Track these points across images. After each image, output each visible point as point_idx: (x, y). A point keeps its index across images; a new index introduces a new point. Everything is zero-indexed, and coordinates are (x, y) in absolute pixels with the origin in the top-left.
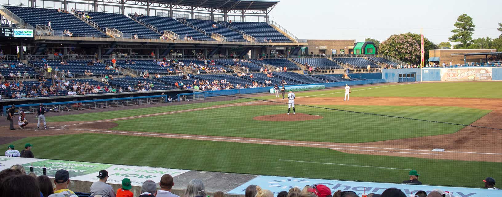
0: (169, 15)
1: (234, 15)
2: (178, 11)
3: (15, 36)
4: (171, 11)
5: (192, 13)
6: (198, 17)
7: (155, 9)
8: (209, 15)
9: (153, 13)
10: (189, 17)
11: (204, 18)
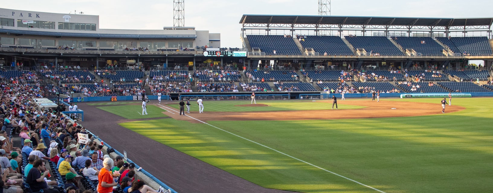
0: (385, 34)
1: (456, 31)
2: (394, 31)
3: (234, 56)
4: (387, 31)
5: (409, 32)
6: (416, 35)
7: (372, 30)
8: (428, 33)
9: (368, 34)
10: (406, 35)
11: (423, 35)
